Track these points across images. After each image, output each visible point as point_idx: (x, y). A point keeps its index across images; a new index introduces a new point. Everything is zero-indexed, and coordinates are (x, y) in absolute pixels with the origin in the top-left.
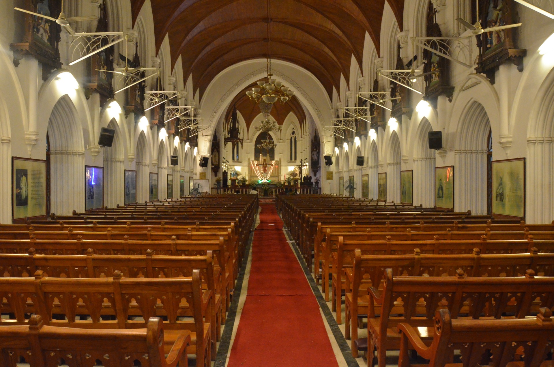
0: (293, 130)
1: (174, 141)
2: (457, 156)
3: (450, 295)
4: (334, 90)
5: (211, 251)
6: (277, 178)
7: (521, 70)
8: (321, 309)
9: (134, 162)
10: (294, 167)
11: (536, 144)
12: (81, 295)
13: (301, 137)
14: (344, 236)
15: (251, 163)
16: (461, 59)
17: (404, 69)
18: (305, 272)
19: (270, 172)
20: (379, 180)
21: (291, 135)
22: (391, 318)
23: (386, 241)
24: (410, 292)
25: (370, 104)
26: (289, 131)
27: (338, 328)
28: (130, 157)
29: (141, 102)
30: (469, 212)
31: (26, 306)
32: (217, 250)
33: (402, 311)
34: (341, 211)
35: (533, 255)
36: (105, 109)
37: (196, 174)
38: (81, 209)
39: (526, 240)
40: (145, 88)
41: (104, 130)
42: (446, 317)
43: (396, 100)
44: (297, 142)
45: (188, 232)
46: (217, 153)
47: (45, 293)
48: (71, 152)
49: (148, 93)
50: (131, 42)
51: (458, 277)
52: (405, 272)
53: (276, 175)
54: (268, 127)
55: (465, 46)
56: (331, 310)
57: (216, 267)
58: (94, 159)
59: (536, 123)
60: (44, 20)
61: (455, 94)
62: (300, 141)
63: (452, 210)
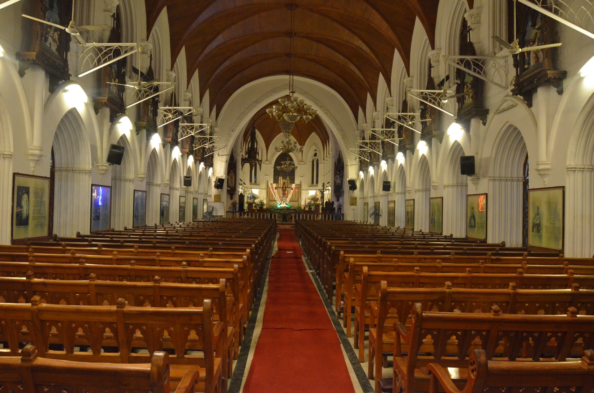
0: (316, 152)
1: (188, 160)
2: (491, 183)
3: (484, 334)
4: (360, 110)
5: (224, 280)
6: (297, 202)
7: (560, 92)
8: (342, 345)
9: (144, 182)
10: (315, 191)
11: (576, 172)
12: (80, 324)
13: (324, 160)
14: (368, 266)
15: (270, 186)
16: (497, 80)
17: (435, 90)
18: (325, 304)
19: (290, 196)
20: (406, 206)
21: (312, 157)
22: (419, 357)
23: (414, 273)
24: (440, 329)
25: (398, 126)
26: (312, 153)
27: (361, 366)
28: (140, 176)
29: (153, 118)
30: (503, 244)
31: (21, 335)
32: (231, 279)
33: (431, 349)
34: (365, 239)
35: (574, 291)
36: (115, 124)
37: (210, 196)
38: (86, 231)
39: (566, 275)
40: (159, 104)
41: (113, 147)
42: (482, 358)
43: (426, 122)
44: (320, 165)
45: (200, 258)
46: (233, 174)
47: (42, 321)
48: (77, 169)
49: (161, 108)
50: (145, 54)
51: (494, 313)
52: (435, 307)
53: (296, 199)
54: (289, 147)
55: (501, 67)
56: (353, 347)
57: (230, 297)
58: (101, 177)
59: (576, 149)
60: (53, 28)
61: (490, 116)
62: (322, 163)
63: (485, 241)
